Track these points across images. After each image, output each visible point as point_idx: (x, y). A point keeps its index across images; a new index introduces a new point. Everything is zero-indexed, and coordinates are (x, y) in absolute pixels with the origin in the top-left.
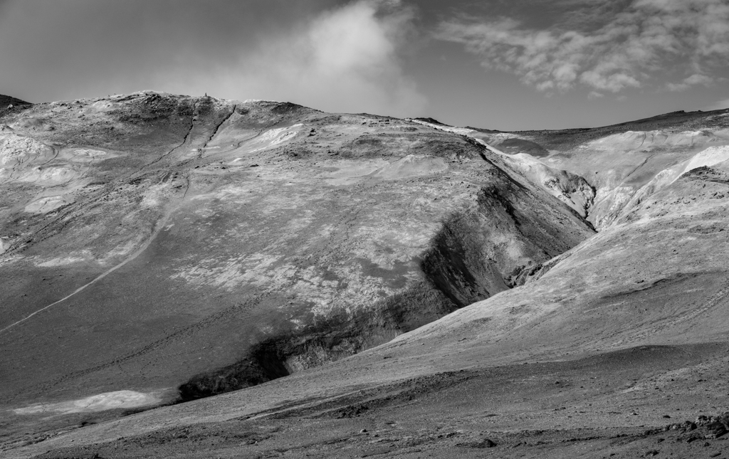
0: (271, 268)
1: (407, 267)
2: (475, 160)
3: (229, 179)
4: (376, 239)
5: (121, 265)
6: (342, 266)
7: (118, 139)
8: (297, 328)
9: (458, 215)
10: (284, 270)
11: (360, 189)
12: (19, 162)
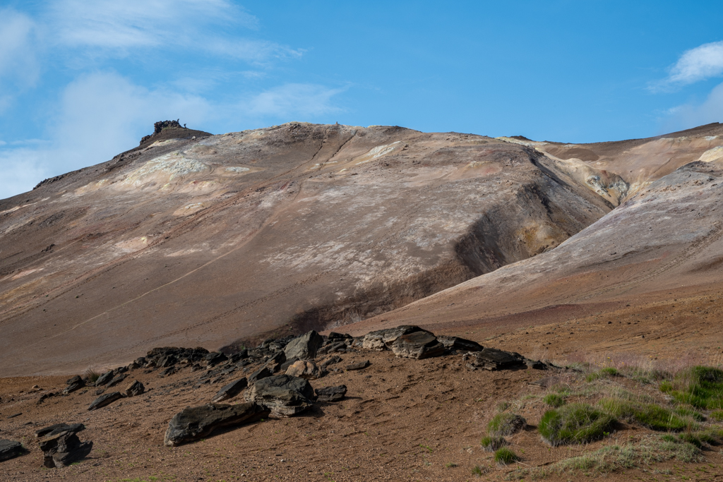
0: (338, 252)
1: (443, 248)
2: (524, 163)
3: (332, 185)
4: (426, 227)
5: (228, 253)
6: (393, 249)
7: (262, 158)
8: (339, 299)
9: (498, 206)
10: (346, 254)
11: (428, 189)
12: (182, 178)
